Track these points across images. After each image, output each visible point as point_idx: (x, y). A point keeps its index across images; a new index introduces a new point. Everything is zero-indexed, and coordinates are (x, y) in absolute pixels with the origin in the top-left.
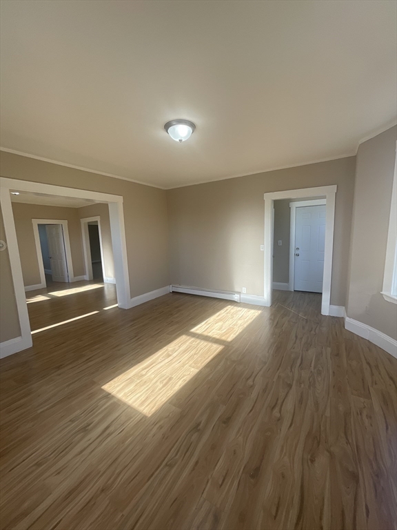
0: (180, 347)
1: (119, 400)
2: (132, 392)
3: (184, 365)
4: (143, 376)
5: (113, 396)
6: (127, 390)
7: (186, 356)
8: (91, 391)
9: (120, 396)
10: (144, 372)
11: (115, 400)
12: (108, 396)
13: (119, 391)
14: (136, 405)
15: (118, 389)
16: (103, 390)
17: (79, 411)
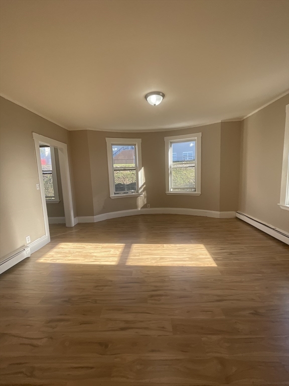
1: (211, 255)
2: (202, 255)
4: (189, 258)
5: (213, 258)
6: (204, 257)
8: (225, 267)
9: (209, 256)
10: (187, 259)
11: (213, 256)
12: (215, 260)
13: (209, 258)
15: (208, 260)
16: (217, 264)
17: (234, 262)
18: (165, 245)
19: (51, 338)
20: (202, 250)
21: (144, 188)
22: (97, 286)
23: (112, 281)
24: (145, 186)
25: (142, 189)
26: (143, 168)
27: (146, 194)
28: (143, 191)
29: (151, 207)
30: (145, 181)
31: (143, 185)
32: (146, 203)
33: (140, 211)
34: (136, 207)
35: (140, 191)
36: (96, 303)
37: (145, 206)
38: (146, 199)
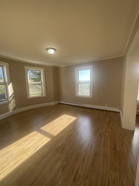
0: (58, 129)
3: (57, 122)
4: (68, 120)
7: (56, 125)
10: (68, 121)
14: (67, 116)
18: (54, 121)
19: (87, 178)
20: (66, 116)
21: (13, 97)
22: (62, 151)
23: (63, 144)
24: (13, 95)
25: (12, 98)
26: (11, 83)
27: (15, 101)
28: (13, 99)
29: (19, 108)
30: (13, 92)
31: (12, 95)
32: (15, 106)
33: (11, 113)
34: (8, 111)
35: (10, 99)
36: (74, 154)
37: (15, 109)
38: (15, 104)
